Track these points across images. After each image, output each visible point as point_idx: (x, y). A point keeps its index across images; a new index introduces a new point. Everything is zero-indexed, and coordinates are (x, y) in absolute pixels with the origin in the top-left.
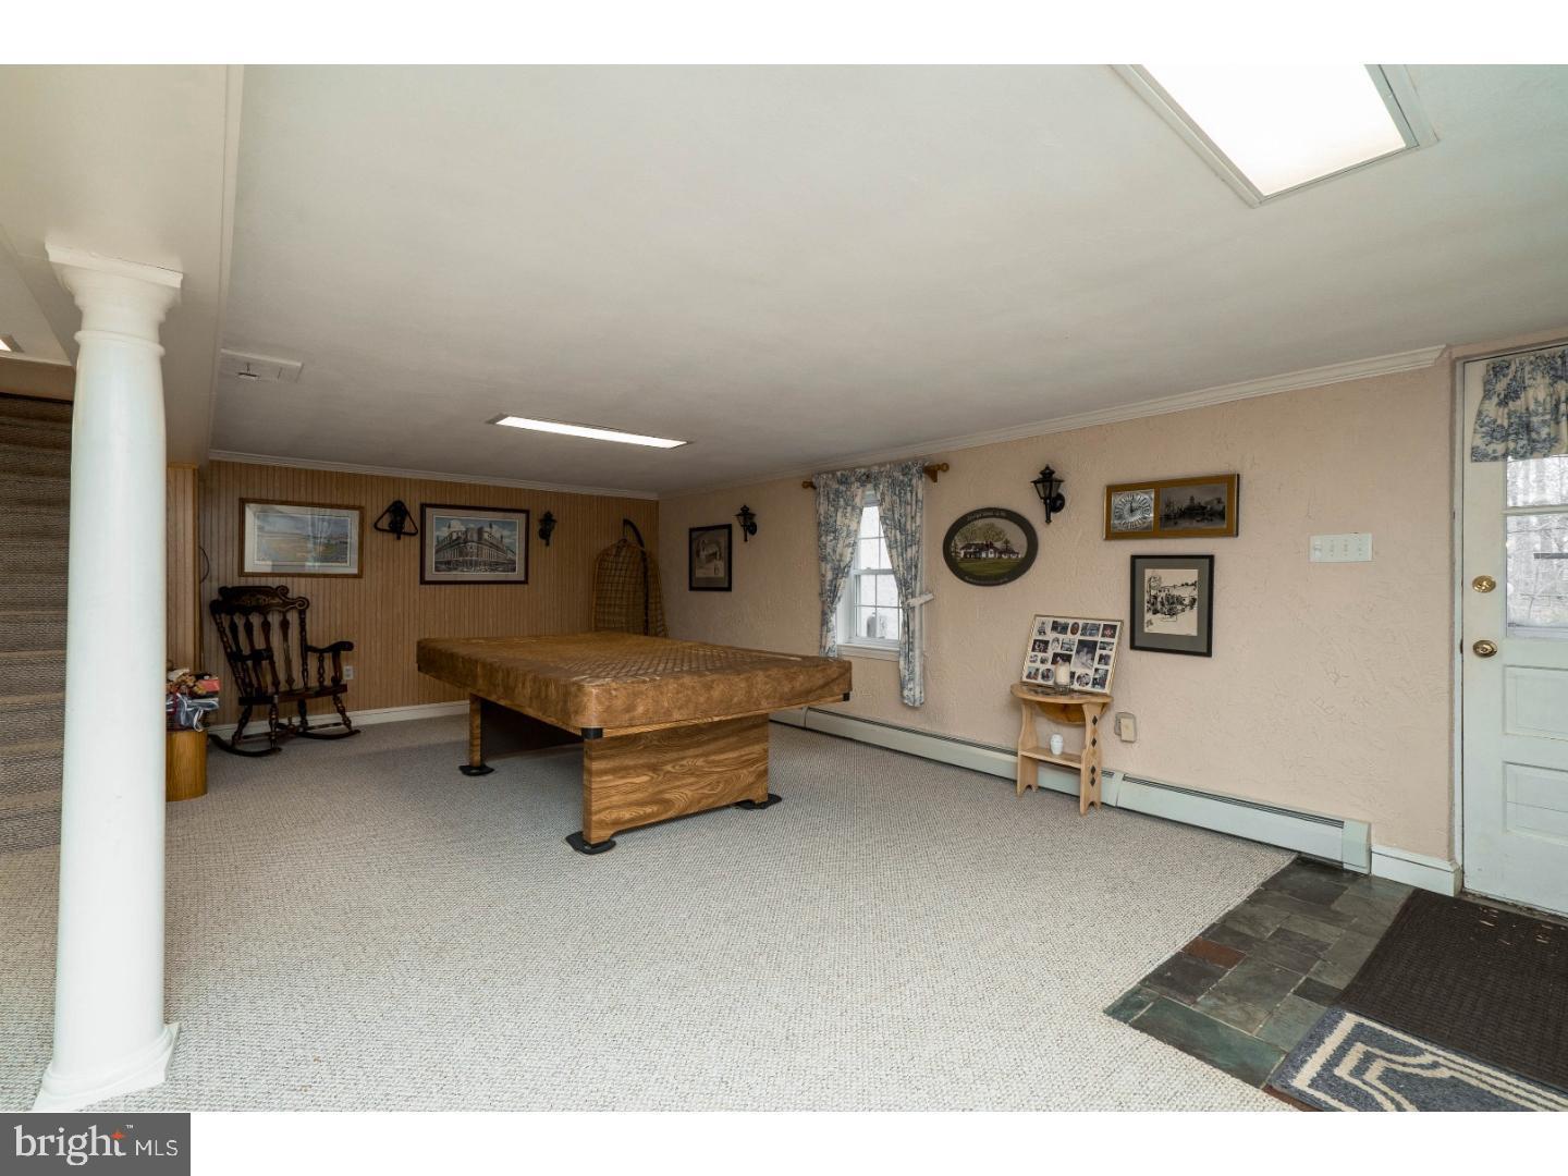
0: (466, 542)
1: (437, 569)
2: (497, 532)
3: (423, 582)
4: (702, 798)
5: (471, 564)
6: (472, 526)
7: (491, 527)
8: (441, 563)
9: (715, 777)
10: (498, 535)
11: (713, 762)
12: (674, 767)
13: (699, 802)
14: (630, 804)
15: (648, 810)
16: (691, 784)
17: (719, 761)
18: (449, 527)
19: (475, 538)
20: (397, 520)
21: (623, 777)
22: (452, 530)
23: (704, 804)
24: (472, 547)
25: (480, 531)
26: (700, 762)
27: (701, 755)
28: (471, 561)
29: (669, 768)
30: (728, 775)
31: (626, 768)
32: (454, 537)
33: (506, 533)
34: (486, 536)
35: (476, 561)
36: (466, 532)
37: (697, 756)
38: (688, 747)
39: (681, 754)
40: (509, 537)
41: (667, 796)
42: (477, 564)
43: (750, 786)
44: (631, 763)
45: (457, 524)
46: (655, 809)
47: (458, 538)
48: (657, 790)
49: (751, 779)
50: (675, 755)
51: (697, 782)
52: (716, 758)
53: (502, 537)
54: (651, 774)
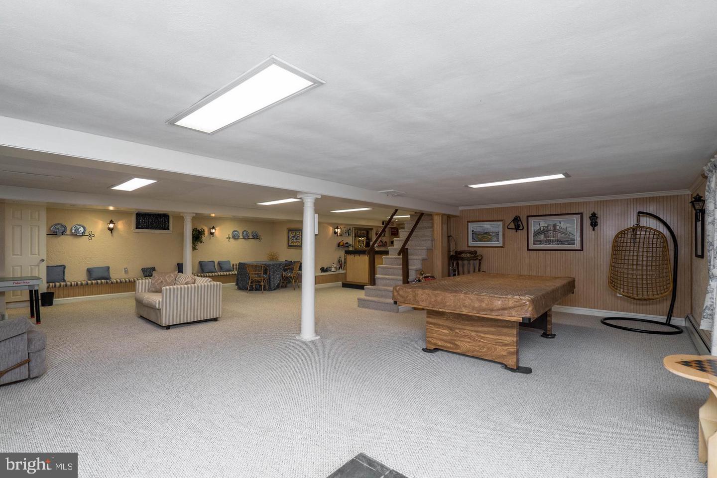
0: (548, 231)
1: (534, 244)
2: (563, 225)
3: (528, 249)
4: (474, 351)
5: (550, 241)
6: (550, 223)
7: (560, 223)
8: (537, 241)
9: (482, 344)
10: (565, 227)
11: (480, 336)
12: (460, 332)
13: (473, 352)
14: (441, 340)
15: (449, 345)
16: (469, 342)
17: (484, 337)
18: (539, 225)
19: (552, 228)
20: (517, 224)
21: (438, 328)
22: (541, 226)
23: (475, 354)
24: (551, 233)
25: (555, 226)
26: (473, 334)
27: (475, 331)
28: (550, 240)
29: (458, 331)
30: (490, 345)
31: (439, 325)
32: (542, 229)
33: (568, 225)
34: (558, 228)
35: (553, 240)
36: (548, 226)
37: (471, 331)
38: (467, 325)
39: (463, 327)
40: (570, 227)
41: (457, 343)
42: (553, 241)
43: (503, 356)
44: (441, 323)
45: (543, 223)
46: (452, 346)
47: (544, 229)
48: (452, 338)
49: (504, 353)
50: (460, 327)
51: (471, 343)
52: (483, 335)
53: (566, 228)
54: (449, 330)
